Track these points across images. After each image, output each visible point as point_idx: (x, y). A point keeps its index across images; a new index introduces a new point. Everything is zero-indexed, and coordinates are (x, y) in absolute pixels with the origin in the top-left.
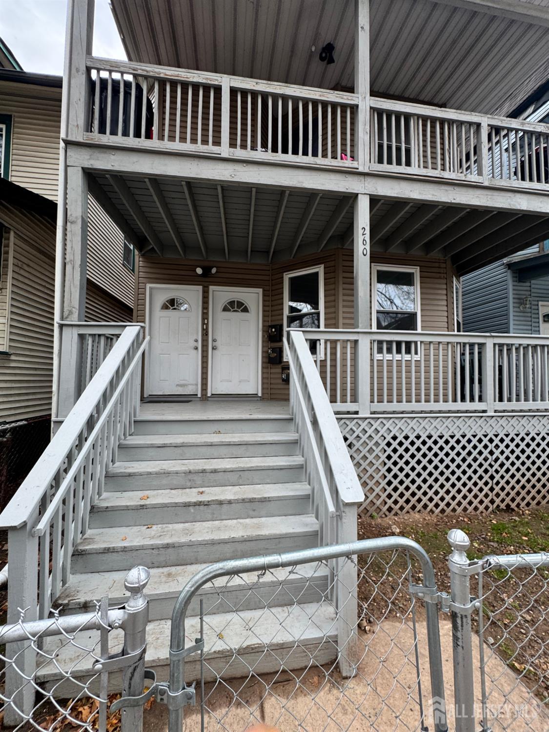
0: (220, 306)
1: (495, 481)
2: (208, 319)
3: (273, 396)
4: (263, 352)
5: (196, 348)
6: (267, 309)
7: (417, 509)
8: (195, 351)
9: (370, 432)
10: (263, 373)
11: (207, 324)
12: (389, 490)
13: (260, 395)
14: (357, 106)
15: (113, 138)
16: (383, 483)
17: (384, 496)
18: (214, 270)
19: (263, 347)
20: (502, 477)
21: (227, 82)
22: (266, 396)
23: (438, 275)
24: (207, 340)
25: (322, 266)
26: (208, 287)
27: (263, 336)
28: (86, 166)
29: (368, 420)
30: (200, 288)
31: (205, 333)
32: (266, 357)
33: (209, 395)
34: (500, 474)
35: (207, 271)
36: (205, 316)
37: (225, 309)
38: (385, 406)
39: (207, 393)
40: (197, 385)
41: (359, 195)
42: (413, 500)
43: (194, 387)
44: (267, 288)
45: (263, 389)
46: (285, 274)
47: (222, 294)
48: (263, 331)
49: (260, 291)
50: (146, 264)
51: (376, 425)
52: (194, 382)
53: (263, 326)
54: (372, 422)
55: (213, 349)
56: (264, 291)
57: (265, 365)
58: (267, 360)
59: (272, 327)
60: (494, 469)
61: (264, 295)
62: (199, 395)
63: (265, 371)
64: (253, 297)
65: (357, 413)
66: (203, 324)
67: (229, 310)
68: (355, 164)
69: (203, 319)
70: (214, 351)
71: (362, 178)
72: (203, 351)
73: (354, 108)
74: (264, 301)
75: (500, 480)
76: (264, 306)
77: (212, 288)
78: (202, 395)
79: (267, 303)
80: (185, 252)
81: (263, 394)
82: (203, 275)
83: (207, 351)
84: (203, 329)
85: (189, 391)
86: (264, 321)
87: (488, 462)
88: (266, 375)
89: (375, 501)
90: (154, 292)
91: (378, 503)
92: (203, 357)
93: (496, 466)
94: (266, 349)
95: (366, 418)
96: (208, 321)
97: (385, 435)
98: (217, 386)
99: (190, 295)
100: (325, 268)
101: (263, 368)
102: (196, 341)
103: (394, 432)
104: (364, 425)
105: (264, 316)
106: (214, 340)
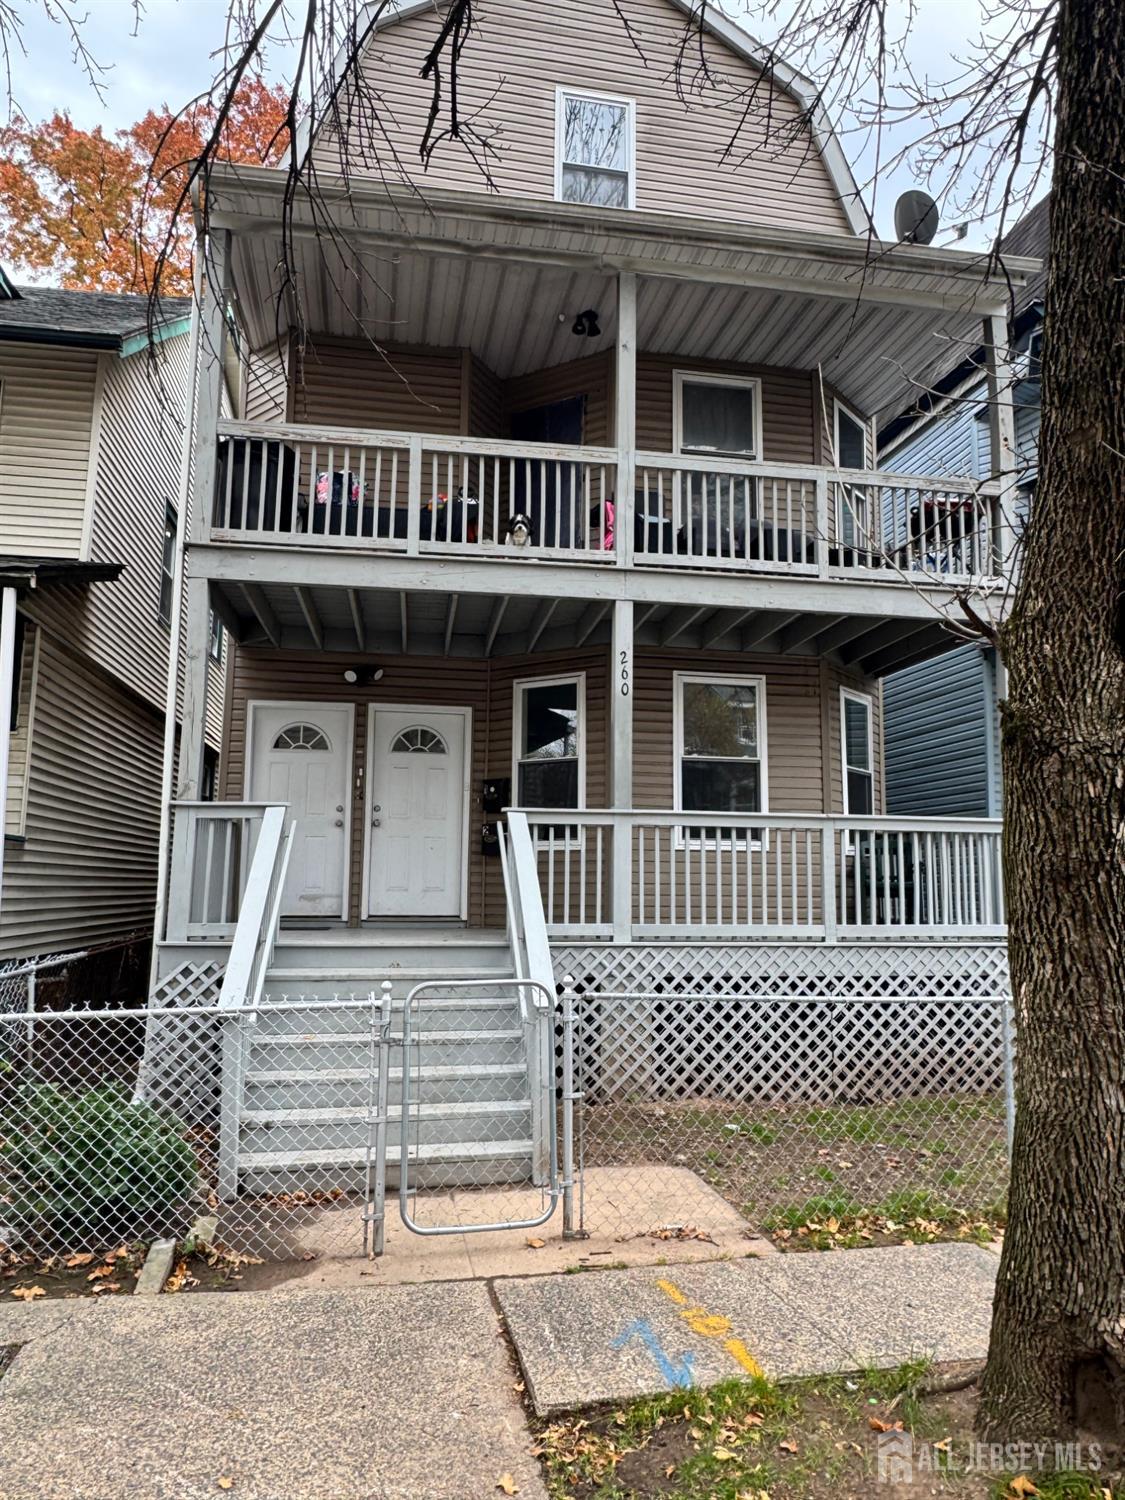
0: (388, 742)
1: (837, 1052)
2: (364, 767)
3: (490, 920)
4: (471, 832)
5: (340, 824)
6: (480, 746)
7: (705, 1094)
8: (338, 830)
9: (630, 968)
10: (471, 874)
11: (363, 779)
12: (660, 1059)
13: (464, 917)
14: (616, 465)
15: (251, 532)
16: (651, 1049)
17: (651, 1069)
18: (379, 675)
19: (472, 821)
20: (850, 1046)
21: (417, 442)
22: (476, 919)
23: (803, 690)
24: (362, 809)
25: (584, 674)
26: (365, 705)
27: (473, 801)
28: (214, 577)
29: (627, 950)
30: (351, 707)
31: (359, 795)
32: (477, 842)
33: (364, 917)
34: (845, 1042)
35: (365, 673)
36: (360, 763)
37: (399, 747)
38: (658, 928)
39: (359, 914)
40: (340, 896)
41: (618, 604)
42: (699, 1079)
43: (334, 901)
44: (480, 705)
45: (470, 905)
46: (515, 681)
47: (391, 718)
48: (473, 791)
49: (468, 711)
50: (247, 663)
51: (639, 957)
52: (335, 892)
53: (473, 780)
54: (634, 953)
55: (373, 825)
56: (475, 711)
57: (476, 858)
58: (478, 848)
59: (489, 783)
60: (835, 1031)
61: (475, 720)
62: (345, 918)
63: (476, 869)
64: (453, 722)
65: (611, 939)
66: (355, 776)
67: (406, 749)
68: (610, 556)
69: (356, 768)
70: (376, 830)
71: (621, 577)
72: (353, 831)
73: (612, 469)
74: (475, 731)
75: (846, 1051)
76: (475, 740)
77: (372, 706)
78: (351, 916)
79: (481, 736)
80: (323, 638)
81: (470, 915)
82: (360, 682)
83: (362, 831)
84: (355, 787)
85: (325, 908)
86: (474, 771)
87: (826, 1021)
88: (476, 879)
89: (636, 1076)
90: (261, 715)
91: (642, 1079)
92: (353, 841)
93: (839, 1027)
94: (477, 826)
95: (624, 947)
96: (364, 772)
97: (655, 974)
98: (378, 899)
99: (332, 718)
100: (588, 678)
101: (471, 863)
102: (340, 809)
103: (669, 968)
104: (620, 957)
105: (474, 761)
106: (376, 809)
